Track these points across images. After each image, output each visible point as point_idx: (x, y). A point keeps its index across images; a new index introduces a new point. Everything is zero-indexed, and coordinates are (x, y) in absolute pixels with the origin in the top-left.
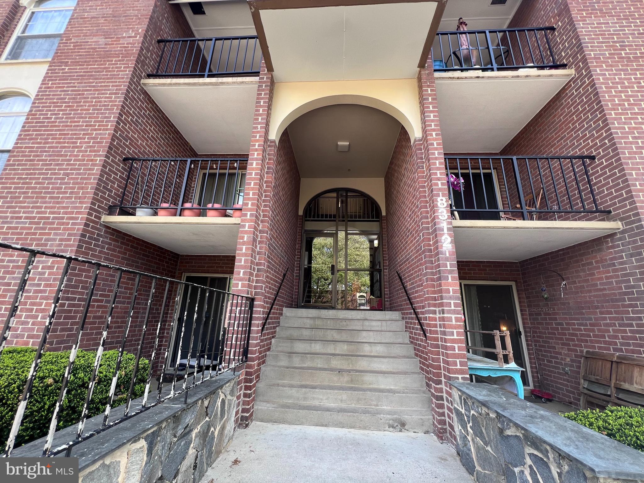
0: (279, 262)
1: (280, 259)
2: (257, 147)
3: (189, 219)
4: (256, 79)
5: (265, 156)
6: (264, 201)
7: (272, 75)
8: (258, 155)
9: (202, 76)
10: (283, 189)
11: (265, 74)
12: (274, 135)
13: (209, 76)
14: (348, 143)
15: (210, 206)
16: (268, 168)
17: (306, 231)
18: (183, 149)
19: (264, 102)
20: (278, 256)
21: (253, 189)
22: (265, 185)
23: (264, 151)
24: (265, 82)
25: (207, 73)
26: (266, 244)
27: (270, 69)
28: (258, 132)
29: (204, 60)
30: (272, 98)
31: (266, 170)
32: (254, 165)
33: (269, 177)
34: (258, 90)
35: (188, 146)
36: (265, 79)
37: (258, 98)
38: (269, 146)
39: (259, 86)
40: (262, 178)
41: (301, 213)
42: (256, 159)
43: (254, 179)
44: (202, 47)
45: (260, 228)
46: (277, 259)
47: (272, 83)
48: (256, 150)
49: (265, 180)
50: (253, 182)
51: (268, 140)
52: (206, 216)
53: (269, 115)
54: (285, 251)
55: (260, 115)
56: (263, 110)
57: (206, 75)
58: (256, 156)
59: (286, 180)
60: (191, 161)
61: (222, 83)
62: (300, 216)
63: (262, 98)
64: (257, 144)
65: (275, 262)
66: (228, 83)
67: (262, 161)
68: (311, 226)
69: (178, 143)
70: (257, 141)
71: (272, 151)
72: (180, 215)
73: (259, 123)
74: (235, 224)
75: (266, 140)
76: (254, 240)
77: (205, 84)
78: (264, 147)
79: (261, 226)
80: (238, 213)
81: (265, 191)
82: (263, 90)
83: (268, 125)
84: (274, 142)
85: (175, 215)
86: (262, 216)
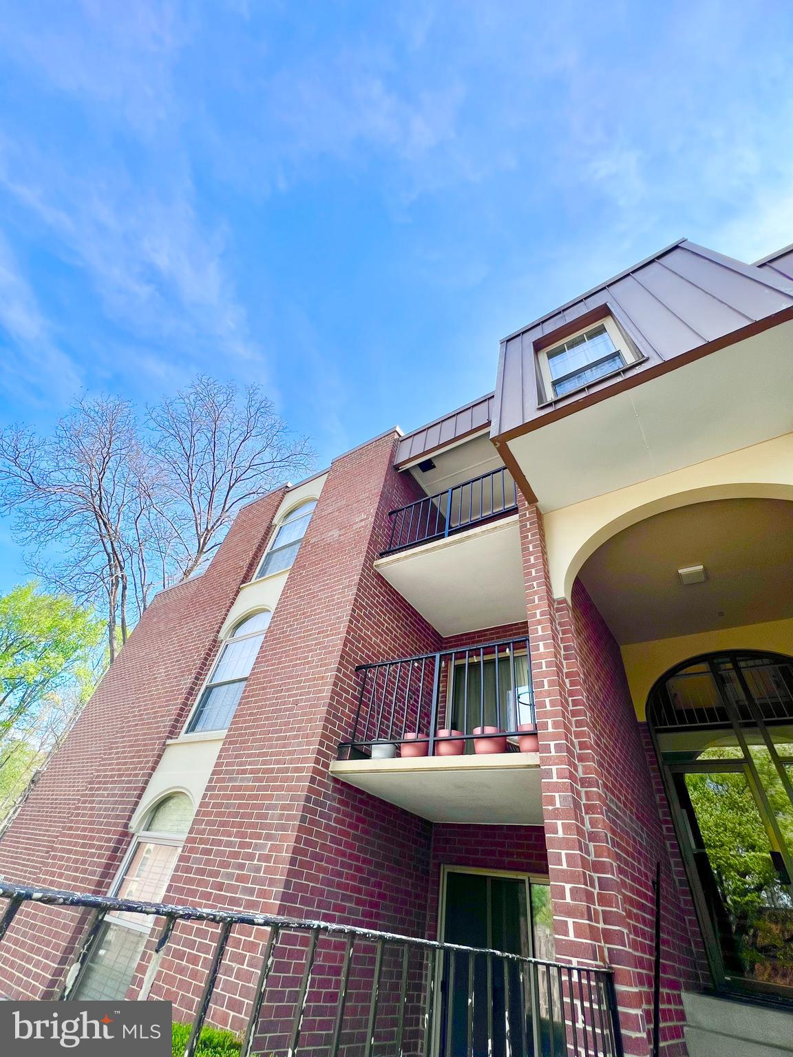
0: (634, 848)
1: (634, 840)
2: (538, 617)
3: (447, 760)
4: (515, 517)
5: (556, 629)
6: (574, 714)
7: (537, 507)
8: (543, 629)
9: (442, 536)
10: (598, 678)
11: (527, 509)
12: (562, 589)
13: (450, 534)
14: (701, 567)
15: (478, 731)
16: (566, 648)
17: (665, 756)
19: (534, 547)
20: (627, 833)
21: (549, 694)
22: (567, 681)
23: (552, 621)
24: (528, 519)
25: (447, 530)
26: (602, 814)
27: (532, 499)
28: (536, 593)
30: (544, 536)
31: (563, 653)
32: (542, 649)
33: (573, 666)
34: (522, 533)
35: (429, 630)
36: (528, 516)
37: (523, 544)
38: (558, 610)
39: (522, 527)
40: (560, 670)
41: (642, 717)
42: (543, 638)
43: (546, 675)
44: (437, 504)
45: (580, 774)
46: (628, 843)
47: (539, 516)
48: (539, 622)
49: (565, 671)
50: (546, 681)
51: (554, 601)
52: (474, 753)
53: (545, 563)
54: (638, 818)
55: (533, 566)
56: (536, 559)
57: (446, 535)
58: (540, 633)
59: (597, 659)
60: (441, 656)
61: (468, 537)
62: (641, 724)
63: (530, 542)
64: (538, 612)
65: (627, 853)
66: (475, 535)
67: (554, 639)
68: (671, 743)
70: (538, 607)
71: (567, 617)
72: (433, 755)
73: (534, 579)
74: (529, 766)
75: (551, 601)
76: (577, 805)
77: (446, 545)
78: (550, 615)
79: (580, 769)
80: (527, 743)
81: (571, 693)
82: (529, 530)
83: (549, 578)
84: (564, 601)
85: (426, 754)
86: (577, 747)
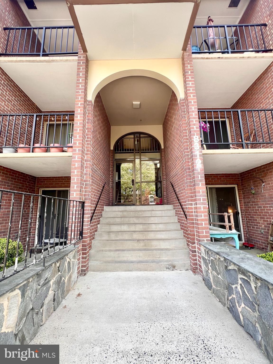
0: (100, 179)
1: (100, 177)
2: (79, 105)
3: (39, 154)
4: (76, 58)
5: (86, 111)
6: (87, 141)
7: (86, 55)
8: (81, 110)
9: (39, 55)
10: (99, 133)
11: (82, 54)
12: (91, 97)
13: (43, 55)
14: (139, 103)
15: (52, 145)
16: (88, 120)
17: (116, 159)
18: (31, 108)
19: (83, 74)
20: (99, 175)
21: (79, 133)
22: (87, 131)
23: (85, 108)
24: (82, 60)
25: (41, 53)
26: (90, 168)
27: (85, 50)
28: (80, 95)
29: (39, 43)
30: (88, 71)
31: (87, 121)
32: (79, 118)
33: (89, 126)
34: (78, 66)
35: (34, 106)
36: (82, 58)
37: (78, 72)
38: (88, 105)
39: (79, 63)
40: (84, 126)
41: (112, 148)
42: (80, 114)
43: (79, 127)
44: (37, 33)
45: (85, 158)
46: (98, 177)
47: (87, 61)
48: (79, 107)
49: (86, 127)
50: (78, 129)
51: (87, 101)
52: (50, 152)
53: (86, 83)
54: (103, 172)
55: (80, 83)
56: (82, 80)
57: (41, 55)
58: (79, 112)
59: (101, 127)
60: (37, 116)
61: (53, 61)
62: (112, 150)
63: (81, 72)
64: (80, 103)
65: (97, 179)
66: (57, 61)
67: (84, 115)
68: (118, 156)
69: (27, 104)
70: (80, 101)
71: (90, 108)
72: (33, 152)
73: (80, 89)
74: (69, 156)
75: (85, 100)
76: (82, 166)
77: (41, 61)
78: (84, 105)
79: (86, 157)
80: (70, 149)
81: (87, 135)
82: (81, 66)
83: (86, 90)
84: (91, 102)
85: (29, 152)
86: (86, 151)
